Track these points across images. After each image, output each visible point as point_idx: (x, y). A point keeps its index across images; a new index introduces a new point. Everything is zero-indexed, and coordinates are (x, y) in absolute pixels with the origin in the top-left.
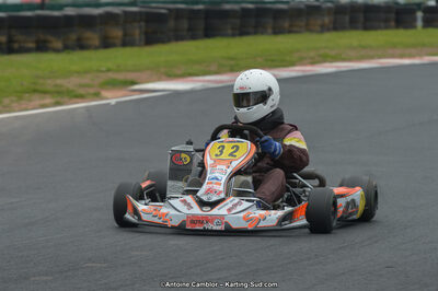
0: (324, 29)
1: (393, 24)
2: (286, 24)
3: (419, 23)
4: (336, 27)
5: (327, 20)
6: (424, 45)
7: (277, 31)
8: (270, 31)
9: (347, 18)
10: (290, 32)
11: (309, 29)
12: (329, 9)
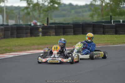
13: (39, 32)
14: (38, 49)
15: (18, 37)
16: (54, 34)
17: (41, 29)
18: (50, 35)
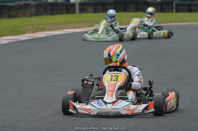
0: (32, 15)
1: (65, 11)
2: (14, 13)
3: (77, 11)
4: (38, 14)
5: (33, 10)
6: (83, 22)
7: (10, 17)
8: (6, 16)
9: (42, 9)
10: (16, 17)
11: (25, 15)
12: (34, 5)
13: (75, 9)
14: (74, 28)
15: (52, 14)
16: (93, 11)
17: (77, 6)
18: (88, 12)
